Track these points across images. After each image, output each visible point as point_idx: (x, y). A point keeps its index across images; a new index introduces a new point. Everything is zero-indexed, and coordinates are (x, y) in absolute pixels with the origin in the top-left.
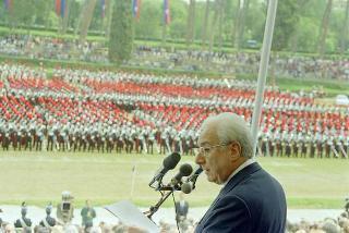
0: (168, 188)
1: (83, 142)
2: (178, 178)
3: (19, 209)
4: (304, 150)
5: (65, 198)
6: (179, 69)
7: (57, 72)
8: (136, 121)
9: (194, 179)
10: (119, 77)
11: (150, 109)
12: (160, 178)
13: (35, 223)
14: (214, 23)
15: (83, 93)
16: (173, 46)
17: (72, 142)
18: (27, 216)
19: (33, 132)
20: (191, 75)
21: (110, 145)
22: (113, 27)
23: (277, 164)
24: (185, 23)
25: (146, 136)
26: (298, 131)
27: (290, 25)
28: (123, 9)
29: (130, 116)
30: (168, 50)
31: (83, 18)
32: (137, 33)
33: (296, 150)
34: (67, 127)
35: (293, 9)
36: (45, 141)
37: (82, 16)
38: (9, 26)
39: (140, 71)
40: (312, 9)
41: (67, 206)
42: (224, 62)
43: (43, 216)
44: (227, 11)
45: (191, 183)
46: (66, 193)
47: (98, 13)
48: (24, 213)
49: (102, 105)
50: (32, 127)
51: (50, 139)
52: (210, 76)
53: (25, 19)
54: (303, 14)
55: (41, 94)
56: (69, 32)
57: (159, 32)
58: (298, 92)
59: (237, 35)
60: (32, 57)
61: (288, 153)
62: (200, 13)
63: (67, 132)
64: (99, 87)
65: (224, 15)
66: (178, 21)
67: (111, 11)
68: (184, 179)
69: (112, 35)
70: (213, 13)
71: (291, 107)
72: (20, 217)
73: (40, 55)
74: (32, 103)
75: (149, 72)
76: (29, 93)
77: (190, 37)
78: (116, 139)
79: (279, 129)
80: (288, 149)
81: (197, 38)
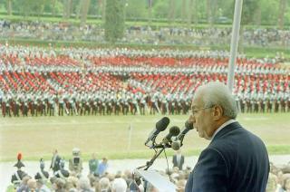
0: (161, 146)
1: (87, 108)
2: (169, 138)
3: (38, 164)
4: (270, 106)
5: (75, 154)
6: (163, 43)
7: (63, 51)
8: (130, 89)
9: (181, 139)
10: (115, 53)
11: (141, 78)
12: (153, 138)
15: (86, 66)
16: (158, 24)
17: (78, 108)
19: (47, 100)
20: (173, 48)
21: (110, 109)
22: (108, 11)
24: (167, 5)
25: (139, 101)
26: (264, 91)
27: (254, 3)
29: (125, 85)
31: (83, 5)
32: (128, 15)
33: (263, 106)
34: (72, 96)
36: (56, 108)
37: (81, 3)
38: (23, 15)
39: (131, 47)
41: (77, 160)
42: (199, 36)
46: (76, 150)
48: (42, 167)
49: (102, 77)
50: (46, 96)
51: (61, 106)
52: (189, 48)
53: (35, 8)
55: (52, 69)
56: (73, 17)
57: (145, 14)
58: (262, 58)
59: (210, 13)
60: (42, 38)
61: (256, 109)
63: (74, 99)
64: (98, 61)
69: (107, 18)
71: (257, 71)
72: (39, 170)
73: (49, 38)
74: (44, 77)
75: (139, 47)
76: (42, 69)
77: (172, 17)
78: (114, 104)
79: (248, 90)
80: (256, 106)
81: (178, 17)
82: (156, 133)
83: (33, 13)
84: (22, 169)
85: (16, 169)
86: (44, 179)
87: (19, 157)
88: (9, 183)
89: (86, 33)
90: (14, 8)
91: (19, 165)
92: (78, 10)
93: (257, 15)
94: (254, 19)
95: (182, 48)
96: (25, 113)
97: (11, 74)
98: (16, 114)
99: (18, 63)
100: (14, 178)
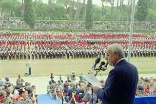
0: (98, 69)
1: (78, 56)
2: (101, 66)
3: (59, 77)
4: (152, 54)
5: (73, 73)
6: (109, 29)
7: (70, 33)
8: (95, 48)
9: (106, 66)
10: (88, 34)
11: (100, 43)
12: (95, 66)
13: (64, 81)
14: (120, 14)
15: (78, 39)
16: (106, 22)
17: (75, 55)
18: (62, 79)
19: (63, 52)
20: (113, 31)
21: (87, 56)
22: (87, 17)
23: (143, 60)
24: (110, 14)
25: (98, 52)
26: (150, 48)
27: (146, 12)
28: (89, 11)
29: (93, 46)
30: (105, 23)
31: (77, 15)
32: (95, 18)
33: (149, 54)
34: (73, 50)
35: (147, 7)
36: (66, 55)
37: (76, 14)
38: (54, 19)
39: (96, 31)
40: (153, 6)
41: (74, 76)
42: (124, 26)
43: (67, 79)
44: (124, 9)
45: (105, 68)
46: (73, 72)
47: (82, 13)
48: (61, 79)
49: (84, 43)
50: (62, 51)
51: (68, 54)
52: (119, 31)
53: (59, 17)
54: (150, 8)
55: (65, 40)
56: (73, 20)
57: (102, 18)
58: (149, 35)
59: (128, 17)
60: (61, 28)
61: (147, 55)
62: (115, 10)
63: (73, 52)
64: (82, 37)
65: (123, 10)
66: (107, 13)
67: (86, 12)
68: (103, 66)
69: (86, 20)
70: (119, 10)
71: (147, 40)
72: (59, 80)
73: (64, 28)
74: (62, 43)
75: (99, 31)
76: (61, 40)
77: (112, 19)
78: (89, 54)
79: (143, 47)
80: (147, 54)
81: (115, 19)
82: (96, 64)
83: (58, 18)
84: (53, 79)
85: (51, 79)
86: (61, 83)
87: (52, 74)
88: (48, 84)
89: (78, 25)
90: (51, 17)
91: (52, 78)
92: (75, 17)
93: (147, 17)
94: (146, 19)
95: (117, 31)
96: (54, 58)
97: (49, 42)
98: (51, 58)
99: (52, 38)
100: (50, 82)
